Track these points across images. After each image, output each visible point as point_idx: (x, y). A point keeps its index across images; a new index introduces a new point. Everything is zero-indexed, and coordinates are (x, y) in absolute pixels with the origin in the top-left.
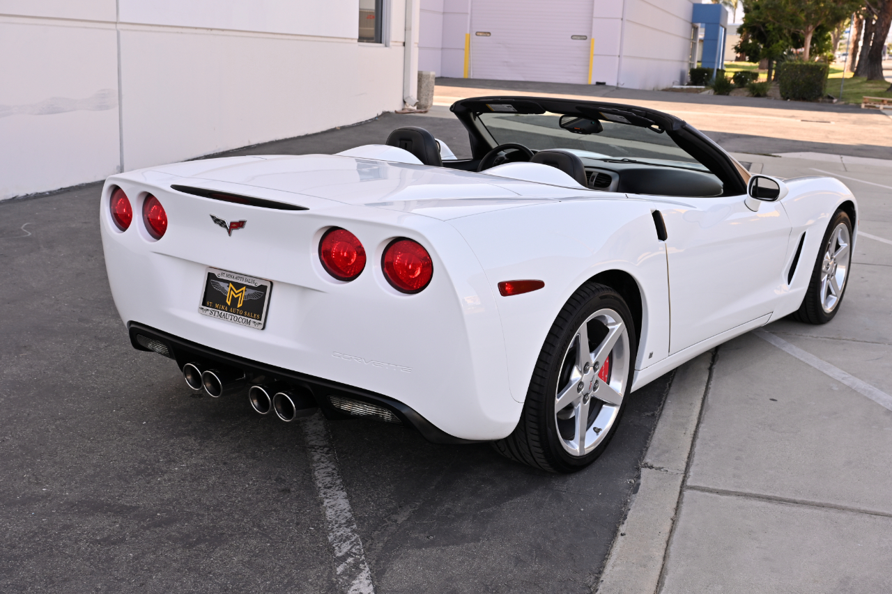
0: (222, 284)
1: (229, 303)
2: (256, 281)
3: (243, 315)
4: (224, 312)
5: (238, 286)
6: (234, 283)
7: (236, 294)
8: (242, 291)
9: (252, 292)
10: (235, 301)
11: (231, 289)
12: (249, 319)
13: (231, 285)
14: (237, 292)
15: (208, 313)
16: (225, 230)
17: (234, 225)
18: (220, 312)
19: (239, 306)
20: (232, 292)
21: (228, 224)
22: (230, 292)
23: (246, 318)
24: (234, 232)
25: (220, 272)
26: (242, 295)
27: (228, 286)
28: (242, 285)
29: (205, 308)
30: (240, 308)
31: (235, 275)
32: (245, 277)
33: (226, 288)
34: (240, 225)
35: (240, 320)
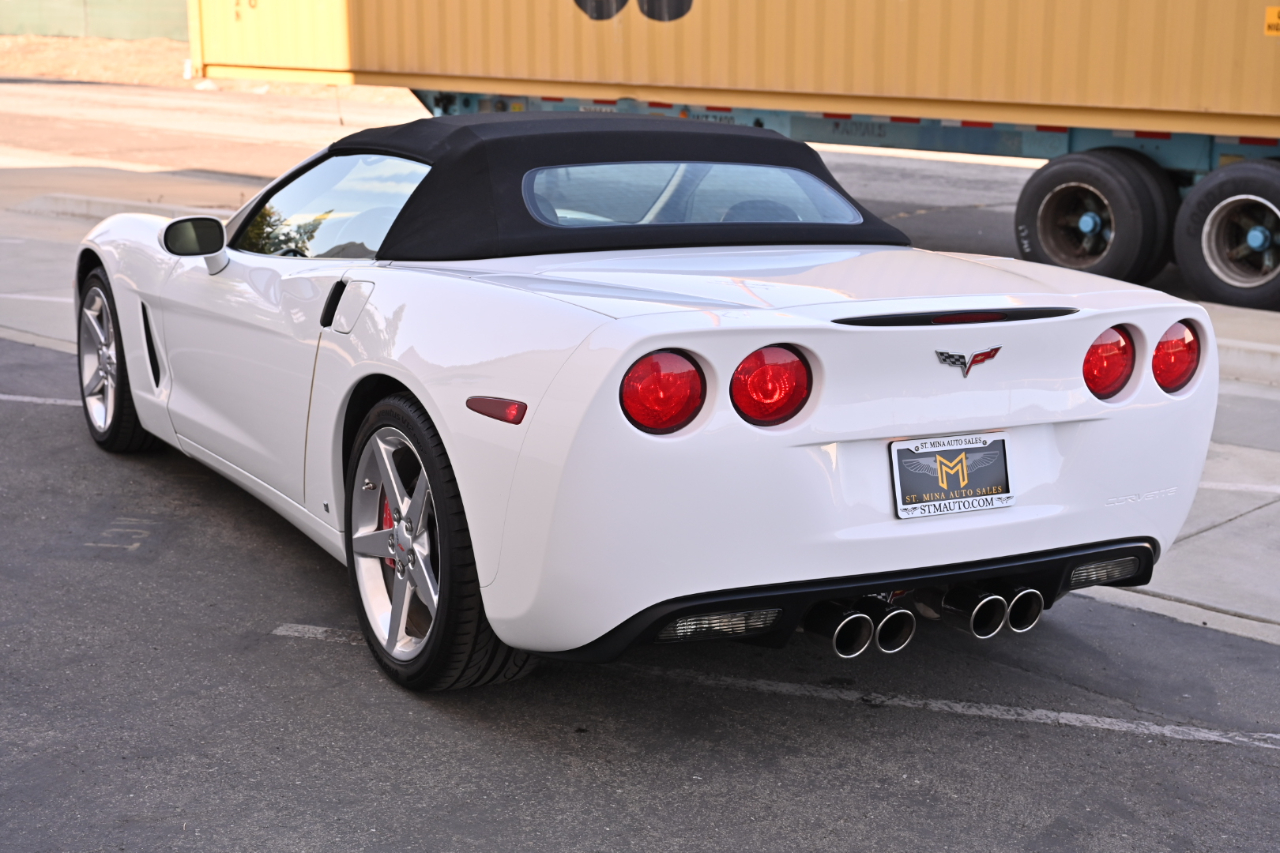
0: (923, 461)
1: (944, 486)
2: (984, 437)
3: (975, 495)
4: (943, 503)
5: (950, 455)
6: (943, 453)
7: (952, 469)
8: (961, 461)
9: (978, 456)
10: (953, 479)
11: (941, 463)
12: (989, 498)
13: (939, 458)
14: (951, 465)
15: (917, 513)
16: (957, 371)
17: (980, 358)
18: (937, 504)
19: (963, 484)
20: (944, 468)
21: (968, 359)
22: (941, 470)
23: (984, 497)
24: (975, 369)
25: (918, 443)
26: (962, 468)
27: (935, 461)
28: (959, 452)
29: (909, 507)
30: (966, 487)
31: (946, 440)
32: (963, 438)
33: (933, 465)
34: (990, 354)
35: (976, 504)
